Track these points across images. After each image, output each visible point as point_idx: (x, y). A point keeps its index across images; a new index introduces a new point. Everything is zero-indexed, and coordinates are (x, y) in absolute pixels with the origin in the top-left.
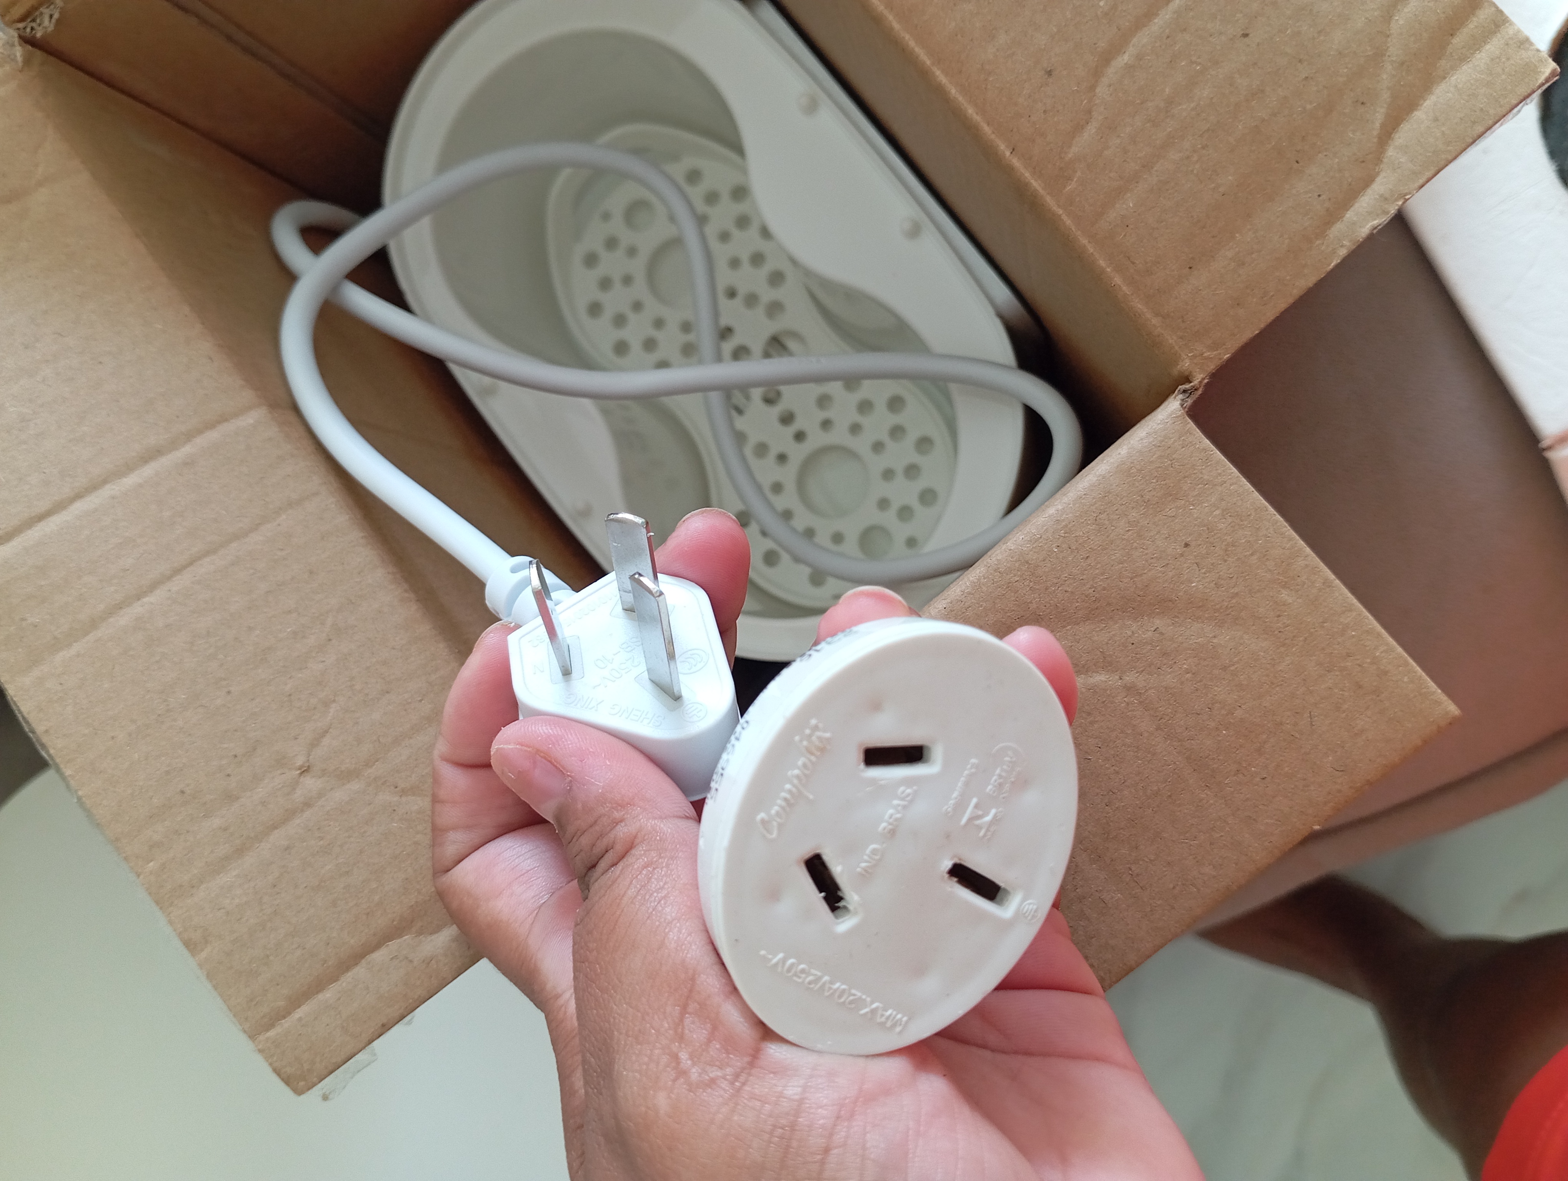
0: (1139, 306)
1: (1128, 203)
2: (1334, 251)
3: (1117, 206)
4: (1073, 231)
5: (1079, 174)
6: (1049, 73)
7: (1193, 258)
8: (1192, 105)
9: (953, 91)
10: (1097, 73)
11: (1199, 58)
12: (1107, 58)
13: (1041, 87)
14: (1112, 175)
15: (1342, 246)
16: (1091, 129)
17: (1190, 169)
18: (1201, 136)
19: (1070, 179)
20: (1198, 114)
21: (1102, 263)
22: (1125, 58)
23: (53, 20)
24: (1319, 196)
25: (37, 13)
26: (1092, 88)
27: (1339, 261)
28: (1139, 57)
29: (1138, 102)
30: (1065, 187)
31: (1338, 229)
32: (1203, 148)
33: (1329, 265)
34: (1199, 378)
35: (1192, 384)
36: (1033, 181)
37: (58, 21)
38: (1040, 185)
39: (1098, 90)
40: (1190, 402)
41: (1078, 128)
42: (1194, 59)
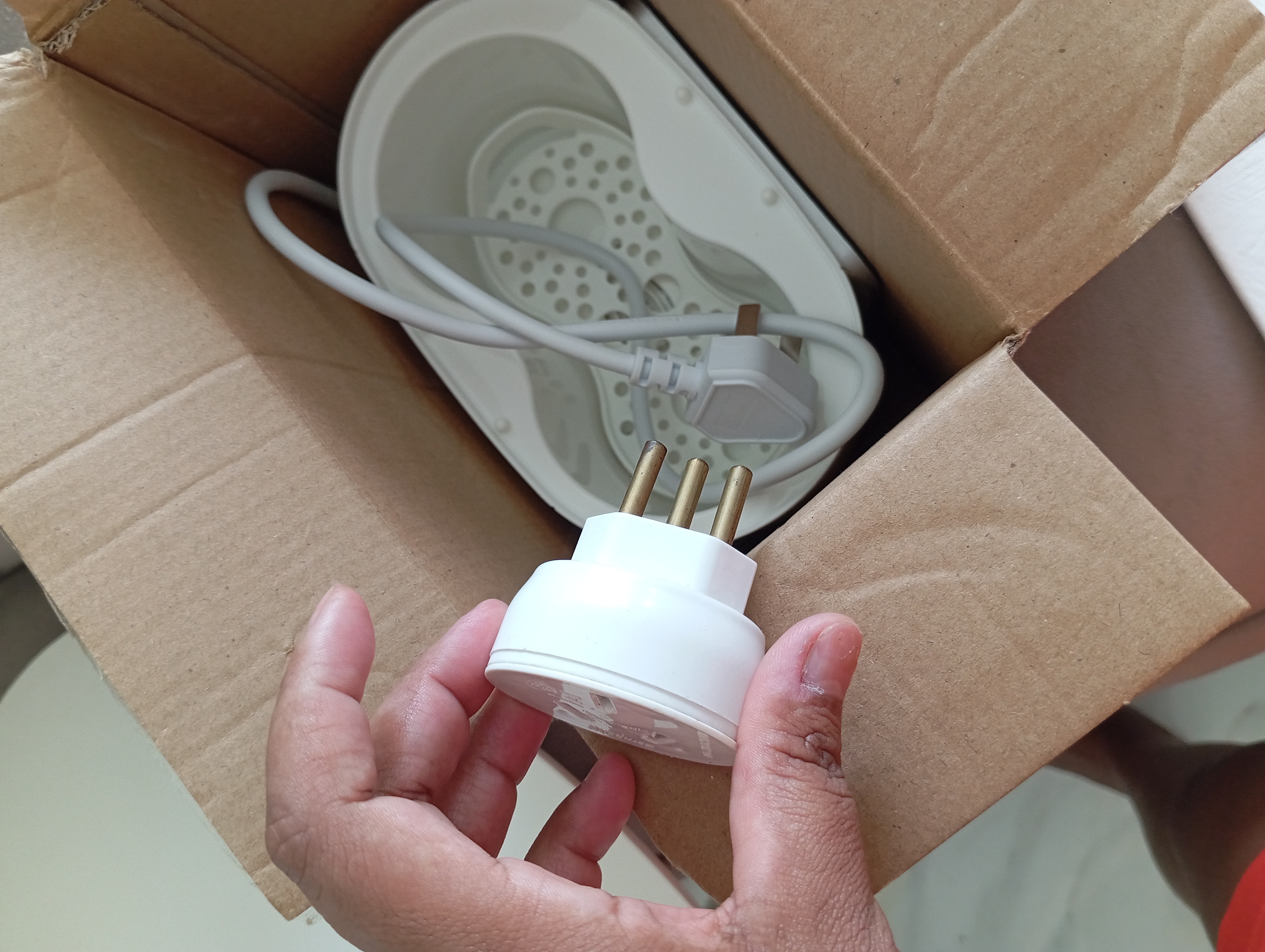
0: (973, 272)
1: (964, 188)
2: (1136, 229)
3: (955, 190)
4: (917, 211)
5: (922, 164)
6: (897, 82)
7: (1018, 234)
8: (1018, 108)
9: (817, 96)
10: (937, 82)
11: (1024, 69)
12: (945, 70)
13: (891, 92)
14: (949, 165)
15: (1143, 224)
16: (933, 127)
17: (1016, 160)
18: (1025, 133)
19: (915, 168)
20: (1023, 115)
21: (942, 237)
22: (961, 69)
23: (72, 39)
24: (1124, 183)
25: (59, 33)
26: (933, 94)
27: (1141, 236)
28: (973, 69)
29: (972, 105)
30: (910, 175)
31: (1139, 210)
32: (1027, 143)
33: (1133, 239)
34: (1023, 331)
35: (1017, 335)
36: (884, 170)
37: (75, 39)
38: (889, 173)
39: (938, 95)
40: (1015, 349)
41: (921, 127)
42: (1019, 70)
